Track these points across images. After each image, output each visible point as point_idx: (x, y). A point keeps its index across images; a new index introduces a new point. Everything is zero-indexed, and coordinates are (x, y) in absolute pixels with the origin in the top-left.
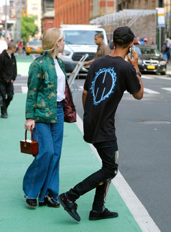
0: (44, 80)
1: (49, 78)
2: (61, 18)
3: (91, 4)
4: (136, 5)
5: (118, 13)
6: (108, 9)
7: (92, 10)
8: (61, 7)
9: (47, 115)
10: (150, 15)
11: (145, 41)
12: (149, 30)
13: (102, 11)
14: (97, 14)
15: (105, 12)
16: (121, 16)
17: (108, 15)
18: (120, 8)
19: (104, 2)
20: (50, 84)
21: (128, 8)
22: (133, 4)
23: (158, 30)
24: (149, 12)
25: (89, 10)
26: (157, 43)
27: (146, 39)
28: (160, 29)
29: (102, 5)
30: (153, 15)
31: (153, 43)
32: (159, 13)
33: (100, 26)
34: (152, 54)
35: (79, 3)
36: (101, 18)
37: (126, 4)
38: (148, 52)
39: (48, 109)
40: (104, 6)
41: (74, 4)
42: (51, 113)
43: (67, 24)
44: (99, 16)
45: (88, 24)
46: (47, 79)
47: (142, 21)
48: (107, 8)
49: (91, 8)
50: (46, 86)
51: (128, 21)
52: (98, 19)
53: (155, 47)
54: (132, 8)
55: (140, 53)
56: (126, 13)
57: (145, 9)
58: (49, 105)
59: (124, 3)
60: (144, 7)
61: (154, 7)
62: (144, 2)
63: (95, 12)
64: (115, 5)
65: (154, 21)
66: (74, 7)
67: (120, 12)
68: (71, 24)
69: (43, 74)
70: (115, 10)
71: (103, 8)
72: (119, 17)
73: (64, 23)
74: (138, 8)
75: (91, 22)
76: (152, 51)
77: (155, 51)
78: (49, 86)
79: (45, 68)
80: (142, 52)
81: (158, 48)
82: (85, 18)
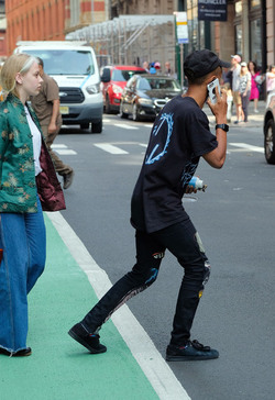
0: (12, 141)
1: (21, 137)
2: (18, 31)
3: (66, 7)
4: (141, 8)
5: (111, 22)
6: (96, 15)
7: (69, 16)
8: (17, 12)
9: (21, 200)
10: (164, 24)
11: (157, 67)
12: (164, 48)
13: (85, 17)
14: (79, 23)
15: (90, 21)
16: (117, 27)
17: (95, 26)
18: (114, 13)
19: (89, 4)
20: (22, 147)
21: (127, 13)
22: (136, 7)
23: (178, 49)
24: (162, 19)
25: (64, 18)
26: (178, 70)
27: (158, 64)
28: (182, 47)
29: (86, 7)
30: (170, 24)
31: (169, 70)
32: (178, 20)
33: (85, 42)
34: (169, 89)
35: (46, 5)
36: (84, 29)
37: (125, 6)
38: (161, 86)
39: (21, 190)
40: (89, 10)
41: (37, 7)
42: (27, 196)
43: (28, 40)
44: (81, 27)
45: (64, 40)
47: (152, 34)
48: (93, 12)
49: (67, 14)
50: (16, 150)
51: (129, 34)
52: (78, 31)
53: (175, 77)
54: (135, 13)
55: (149, 88)
56: (125, 21)
57: (156, 14)
58: (23, 183)
59: (121, 4)
60: (154, 10)
61: (170, 11)
62: (155, 3)
63: (74, 21)
64: (107, 8)
65: (171, 34)
66: (38, 13)
67: (115, 19)
68: (34, 40)
69: (10, 131)
70: (107, 18)
71: (86, 13)
72: (113, 27)
73: (23, 40)
74: (145, 13)
75: (67, 37)
76: (169, 84)
77: (174, 84)
78: (21, 152)
80: (152, 87)
81: (179, 79)
82: (58, 31)
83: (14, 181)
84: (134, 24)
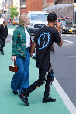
1: (22, 37)
2: (29, 8)
3: (43, 2)
4: (64, 2)
5: (55, 6)
6: (51, 4)
7: (43, 4)
8: (29, 3)
9: (22, 54)
10: (70, 7)
11: (68, 19)
12: (70, 13)
13: (48, 4)
14: (46, 6)
15: (49, 5)
16: (57, 7)
17: (51, 7)
18: (56, 3)
20: (23, 39)
21: (60, 3)
22: (62, 2)
23: (74, 13)
24: (70, 5)
25: (42, 4)
26: (74, 19)
27: (68, 18)
28: (75, 13)
29: (48, 2)
30: (72, 7)
31: (71, 20)
32: (74, 5)
33: (47, 12)
34: (71, 25)
35: (37, 1)
36: (47, 8)
38: (69, 24)
39: (22, 51)
40: (49, 2)
41: (35, 2)
42: (24, 53)
43: (32, 11)
44: (47, 7)
45: (42, 11)
46: (21, 37)
47: (66, 9)
48: (50, 3)
49: (43, 3)
51: (60, 9)
52: (46, 8)
53: (73, 21)
54: (62, 3)
55: (66, 24)
56: (59, 6)
57: (68, 4)
58: (22, 49)
59: (58, 1)
60: (67, 3)
61: (72, 3)
62: (67, 1)
63: (45, 5)
64: (54, 2)
65: (72, 9)
66: (35, 3)
67: (56, 5)
68: (33, 11)
70: (54, 5)
71: (48, 3)
72: (56, 7)
73: (30, 11)
74: (65, 3)
75: (43, 10)
76: (71, 23)
77: (73, 23)
78: (22, 41)
79: (20, 32)
80: (67, 24)
81: (74, 22)
82: (40, 8)
83: (20, 49)
84: (62, 6)
